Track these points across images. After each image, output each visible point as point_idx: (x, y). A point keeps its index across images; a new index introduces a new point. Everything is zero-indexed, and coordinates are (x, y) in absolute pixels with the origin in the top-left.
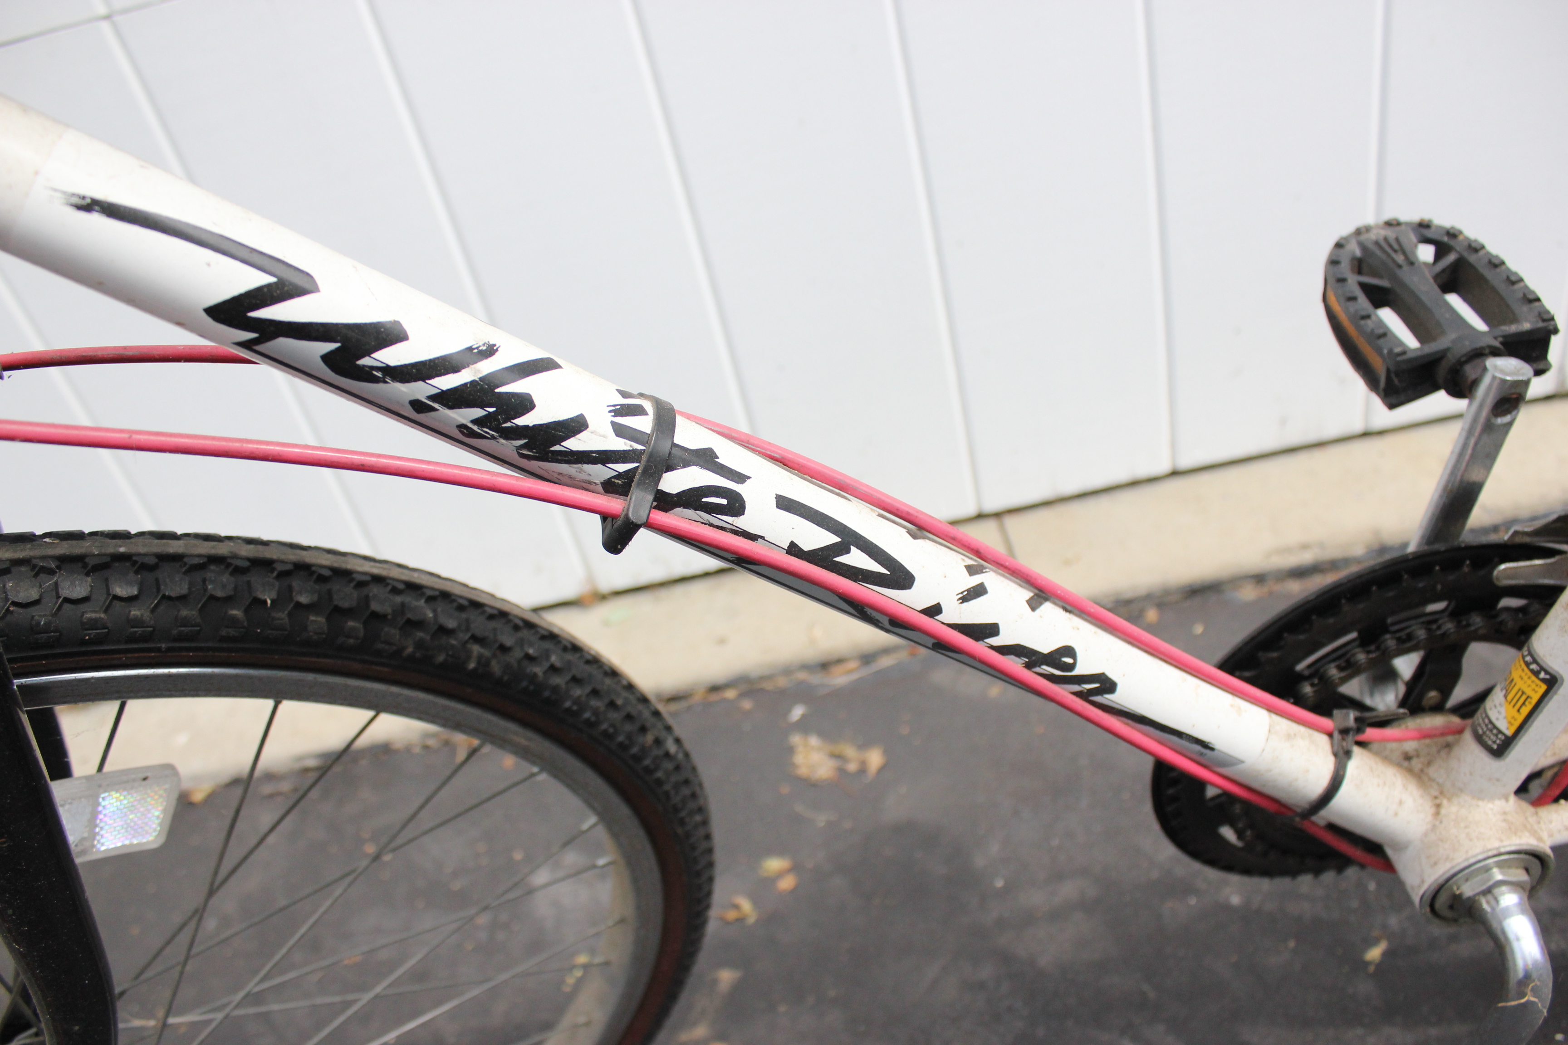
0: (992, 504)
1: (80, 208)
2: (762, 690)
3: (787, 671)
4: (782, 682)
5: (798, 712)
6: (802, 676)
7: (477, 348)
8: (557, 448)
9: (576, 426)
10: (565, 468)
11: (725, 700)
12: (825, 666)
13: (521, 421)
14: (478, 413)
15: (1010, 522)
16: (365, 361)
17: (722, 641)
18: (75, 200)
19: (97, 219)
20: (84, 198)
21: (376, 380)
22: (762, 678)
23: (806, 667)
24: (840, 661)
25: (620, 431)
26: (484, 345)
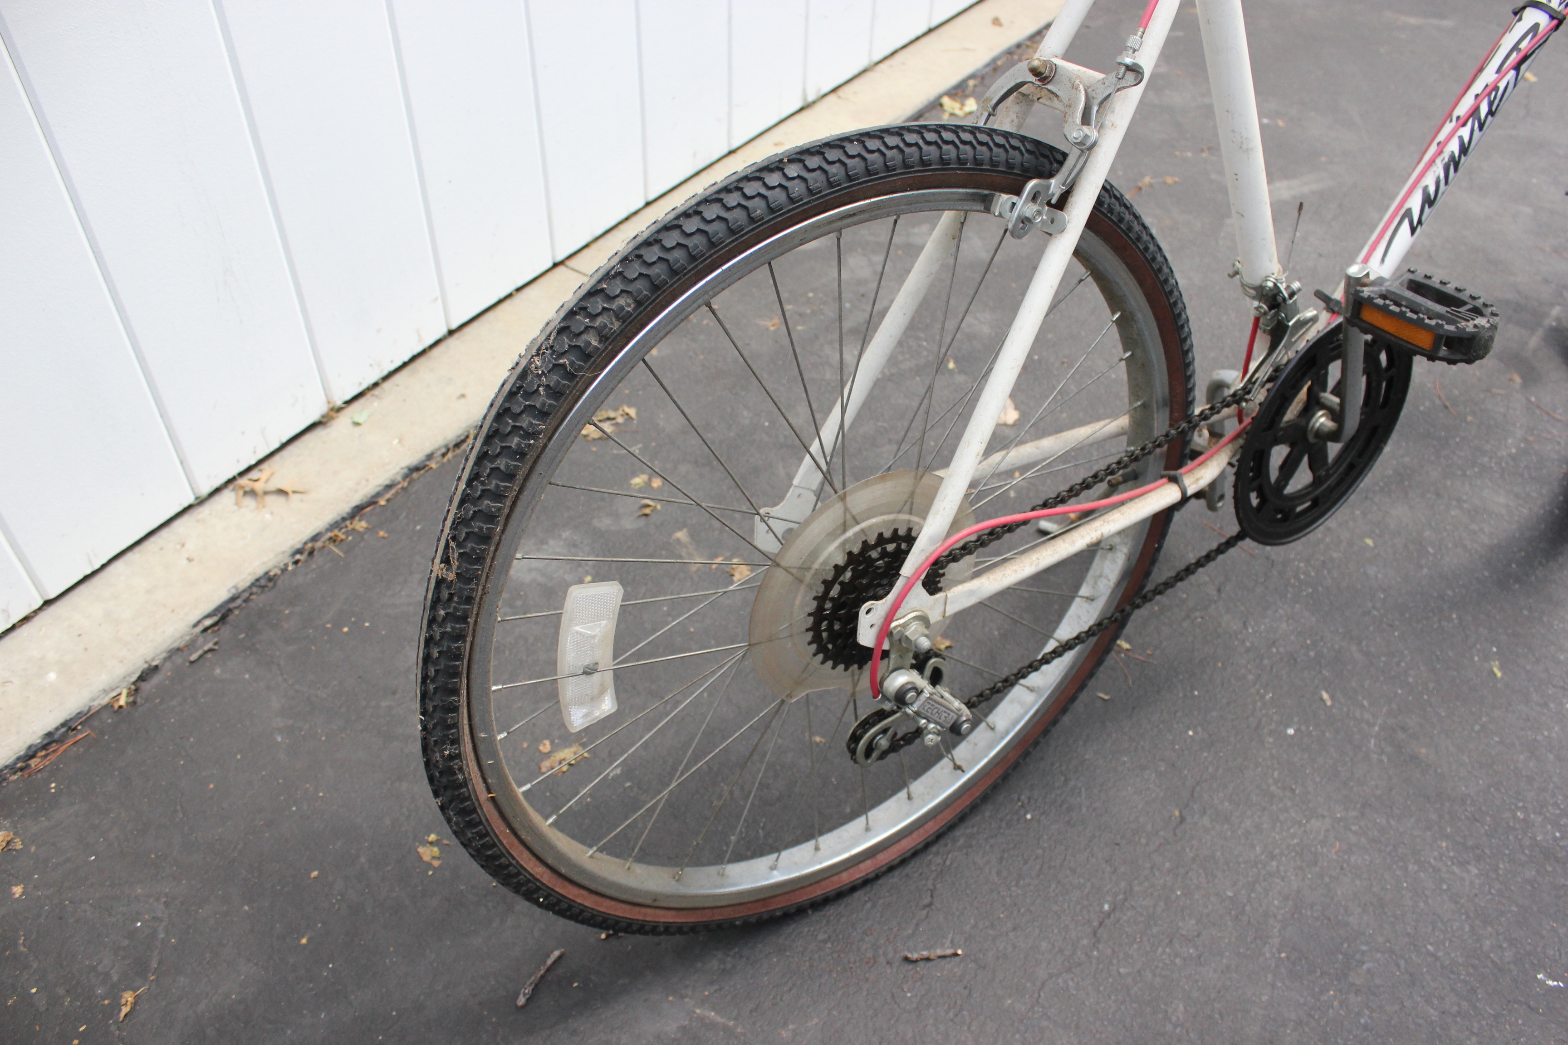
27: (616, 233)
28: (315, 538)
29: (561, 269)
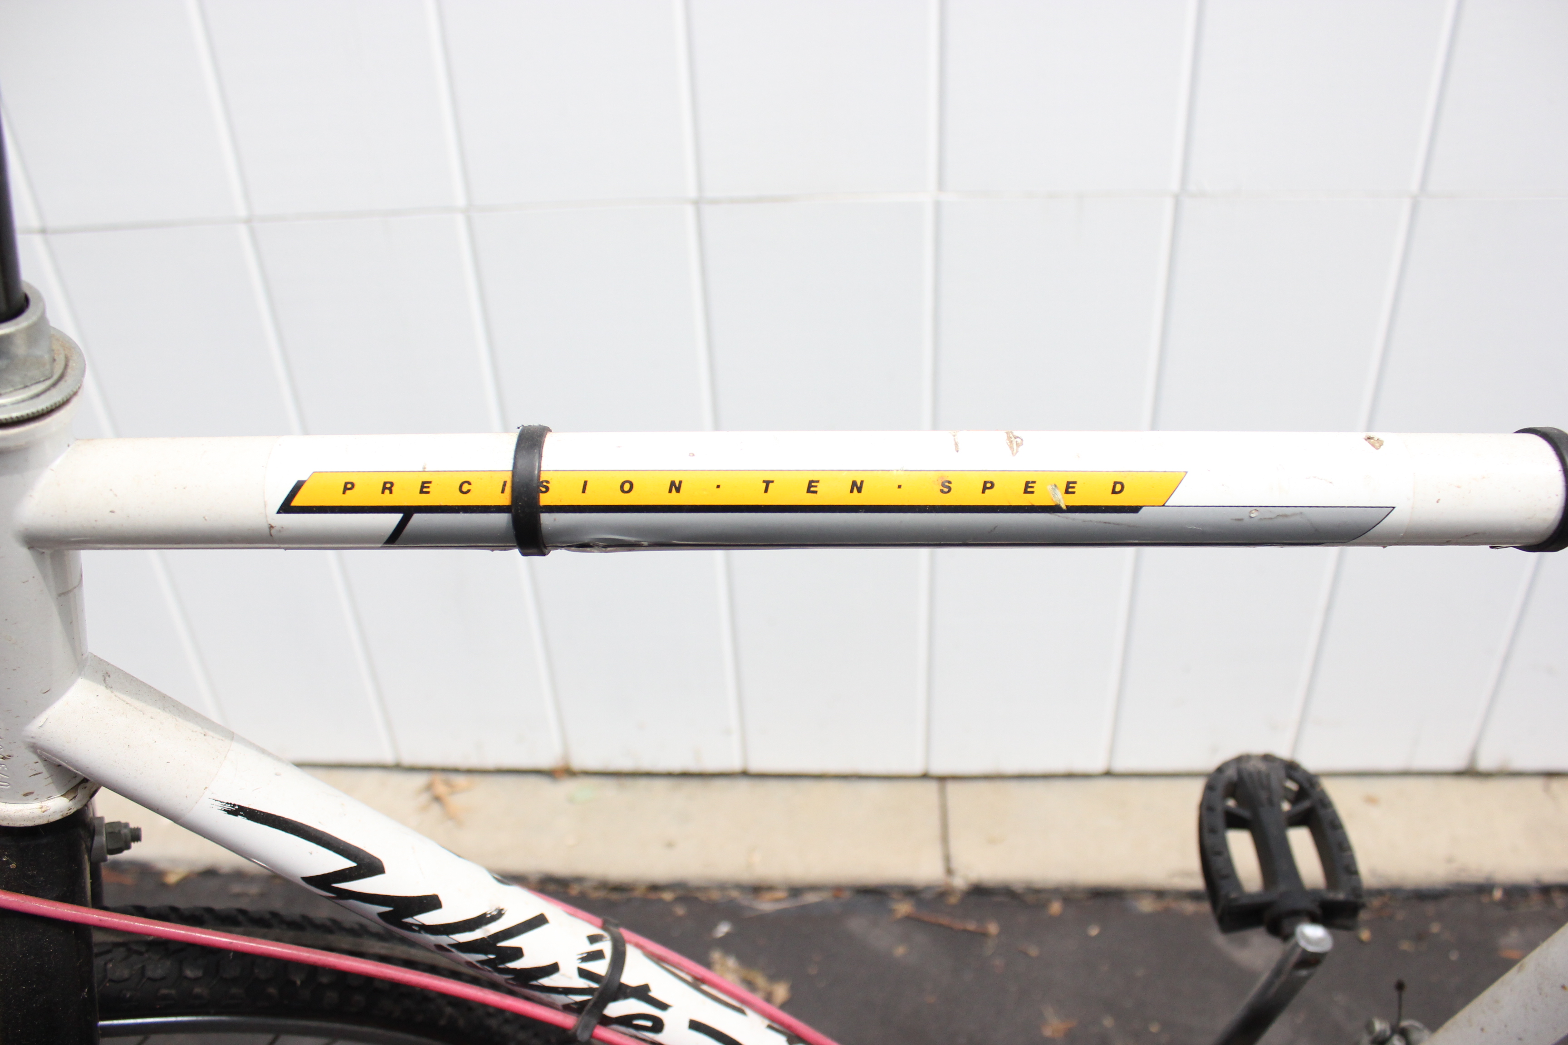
0: (939, 767)
1: (229, 812)
2: (695, 898)
3: (723, 887)
4: (716, 896)
5: (723, 929)
6: (735, 894)
7: (490, 914)
8: (534, 983)
9: (553, 969)
10: (538, 994)
11: (660, 900)
12: (757, 889)
13: (512, 965)
14: (482, 957)
15: (952, 788)
16: (409, 920)
17: (670, 845)
18: (228, 807)
19: (241, 820)
20: (235, 805)
21: (414, 931)
22: (699, 889)
23: (740, 887)
24: (770, 888)
25: (584, 974)
26: (495, 910)
27: (1039, 787)
29: (931, 786)
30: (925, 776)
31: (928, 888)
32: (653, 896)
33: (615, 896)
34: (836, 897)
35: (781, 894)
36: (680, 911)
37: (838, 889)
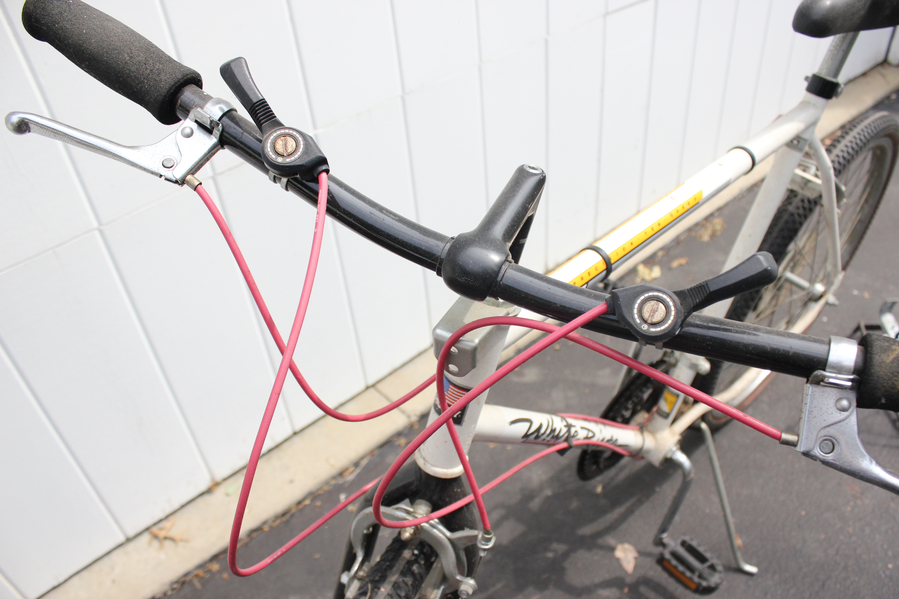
0: (369, 382)
2: (319, 495)
3: (327, 483)
4: (326, 488)
5: (343, 497)
6: (333, 482)
11: (306, 506)
12: (341, 474)
17: (292, 481)
22: (318, 490)
23: (334, 478)
24: (345, 470)
27: (411, 366)
28: (186, 575)
29: (372, 391)
30: (368, 388)
31: (405, 428)
32: (301, 506)
33: (284, 519)
34: (373, 455)
35: (352, 469)
36: (318, 503)
37: (371, 453)
